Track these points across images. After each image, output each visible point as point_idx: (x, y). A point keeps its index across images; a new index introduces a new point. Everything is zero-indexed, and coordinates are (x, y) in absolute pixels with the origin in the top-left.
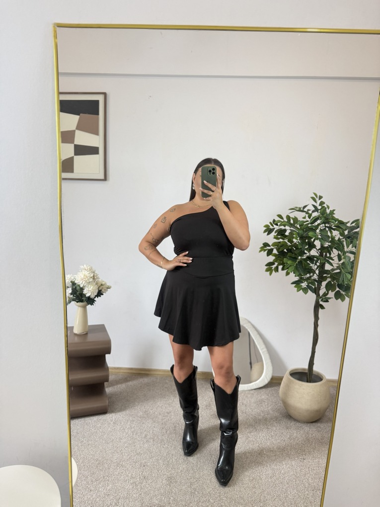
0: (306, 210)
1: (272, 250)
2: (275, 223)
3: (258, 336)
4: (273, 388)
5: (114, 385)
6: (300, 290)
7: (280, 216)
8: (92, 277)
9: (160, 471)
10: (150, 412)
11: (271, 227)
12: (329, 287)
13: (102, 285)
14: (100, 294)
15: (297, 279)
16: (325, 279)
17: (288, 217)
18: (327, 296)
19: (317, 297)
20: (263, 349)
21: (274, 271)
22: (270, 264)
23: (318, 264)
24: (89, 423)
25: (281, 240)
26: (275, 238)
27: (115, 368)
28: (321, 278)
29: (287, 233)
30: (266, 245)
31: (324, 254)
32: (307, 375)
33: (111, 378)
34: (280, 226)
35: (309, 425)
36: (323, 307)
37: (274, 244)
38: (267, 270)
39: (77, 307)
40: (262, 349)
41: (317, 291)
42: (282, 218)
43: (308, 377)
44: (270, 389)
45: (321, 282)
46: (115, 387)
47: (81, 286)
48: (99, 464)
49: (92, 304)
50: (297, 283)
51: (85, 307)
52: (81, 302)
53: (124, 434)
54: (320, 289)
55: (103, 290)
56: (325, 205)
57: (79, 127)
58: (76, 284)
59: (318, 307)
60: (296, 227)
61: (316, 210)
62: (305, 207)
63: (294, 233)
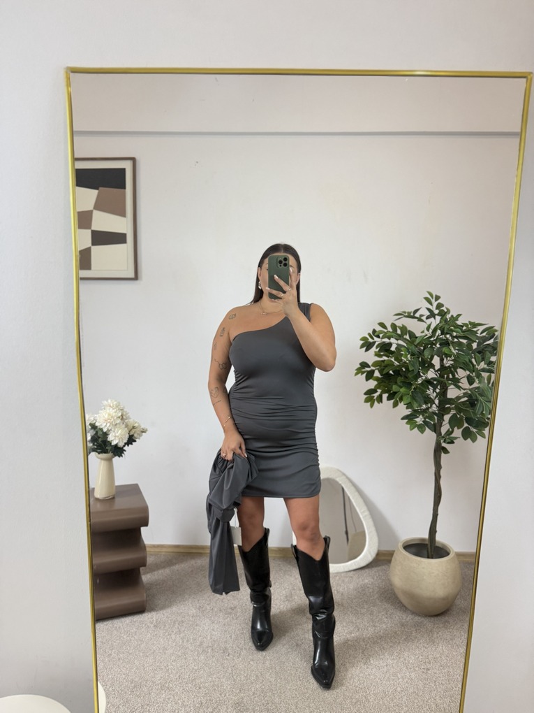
0: (417, 315)
1: (373, 372)
2: (376, 334)
3: (357, 493)
4: (379, 568)
5: (154, 571)
6: (413, 429)
7: (382, 325)
8: (119, 417)
9: (223, 695)
10: (207, 609)
11: (371, 340)
12: (455, 422)
13: (134, 427)
14: (131, 440)
15: (408, 412)
16: (447, 411)
17: (394, 326)
18: (452, 435)
19: (437, 436)
20: (364, 512)
21: (376, 402)
22: (370, 392)
23: (438, 391)
24: (119, 627)
25: (385, 358)
26: (377, 355)
27: (154, 546)
28: (443, 410)
29: (393, 348)
30: (364, 365)
31: (446, 375)
32: (428, 548)
33: (150, 560)
34: (383, 338)
35: (432, 619)
36: (446, 451)
37: (375, 364)
38: (366, 401)
39: (99, 460)
40: (362, 513)
41: (438, 428)
42: (385, 327)
43: (429, 550)
44: (375, 569)
45: (443, 415)
46: (156, 573)
47: (105, 430)
48: (135, 686)
49: (120, 455)
50: (409, 418)
51: (110, 460)
52: (105, 453)
53: (170, 642)
54: (441, 426)
55: (135, 435)
56: (444, 308)
57: (99, 206)
58: (97, 427)
59: (439, 450)
60: (405, 340)
61: (432, 315)
62: (416, 311)
63: (402, 349)
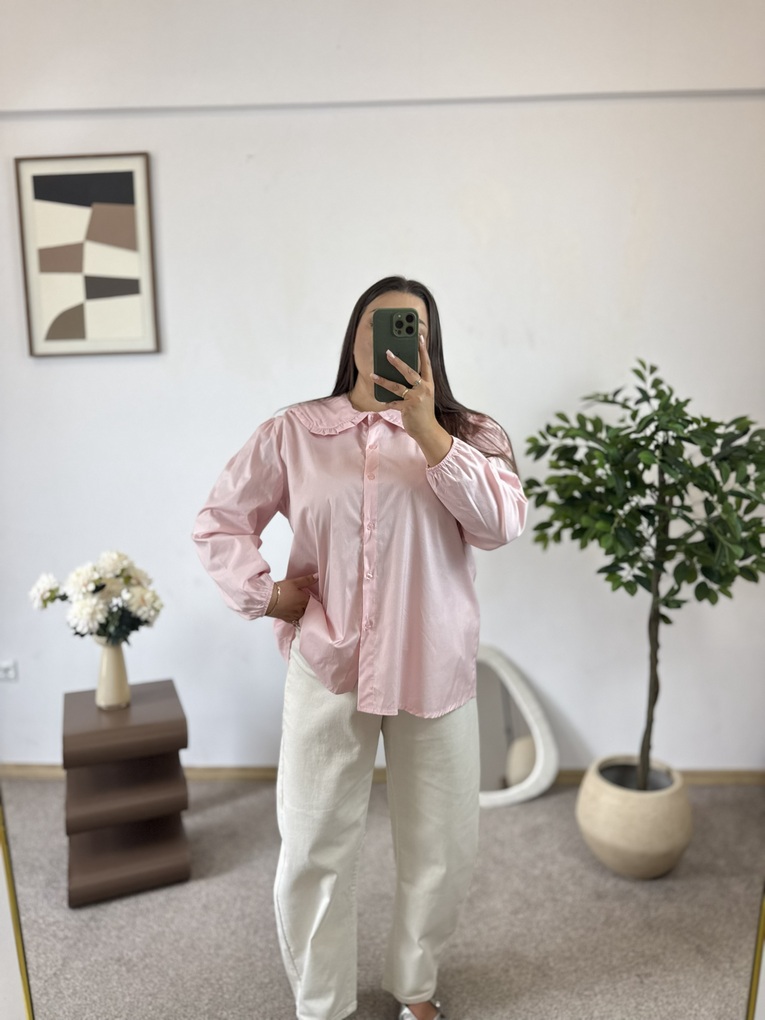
0: (620, 398)
1: (546, 494)
2: (552, 431)
4: (561, 797)
5: (205, 809)
6: (618, 588)
7: (562, 417)
11: (542, 442)
12: (683, 574)
15: (608, 560)
16: (670, 556)
17: (581, 419)
18: (679, 596)
19: (654, 598)
20: (533, 712)
21: (551, 542)
22: (542, 527)
23: (657, 524)
25: (565, 471)
26: (554, 466)
28: (662, 555)
29: (580, 455)
30: (532, 483)
31: (667, 499)
32: (638, 773)
34: (565, 437)
35: (647, 885)
36: (667, 621)
37: (551, 481)
38: (538, 540)
39: (98, 647)
41: (653, 583)
42: (567, 421)
43: (641, 776)
44: (553, 800)
45: (662, 563)
50: (611, 571)
54: (658, 579)
56: (664, 387)
57: (94, 234)
59: (656, 619)
60: (599, 441)
61: (645, 397)
62: (616, 393)
63: (596, 453)
